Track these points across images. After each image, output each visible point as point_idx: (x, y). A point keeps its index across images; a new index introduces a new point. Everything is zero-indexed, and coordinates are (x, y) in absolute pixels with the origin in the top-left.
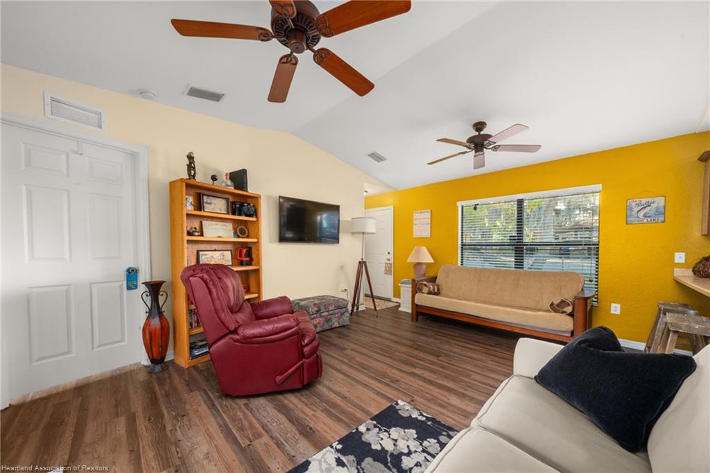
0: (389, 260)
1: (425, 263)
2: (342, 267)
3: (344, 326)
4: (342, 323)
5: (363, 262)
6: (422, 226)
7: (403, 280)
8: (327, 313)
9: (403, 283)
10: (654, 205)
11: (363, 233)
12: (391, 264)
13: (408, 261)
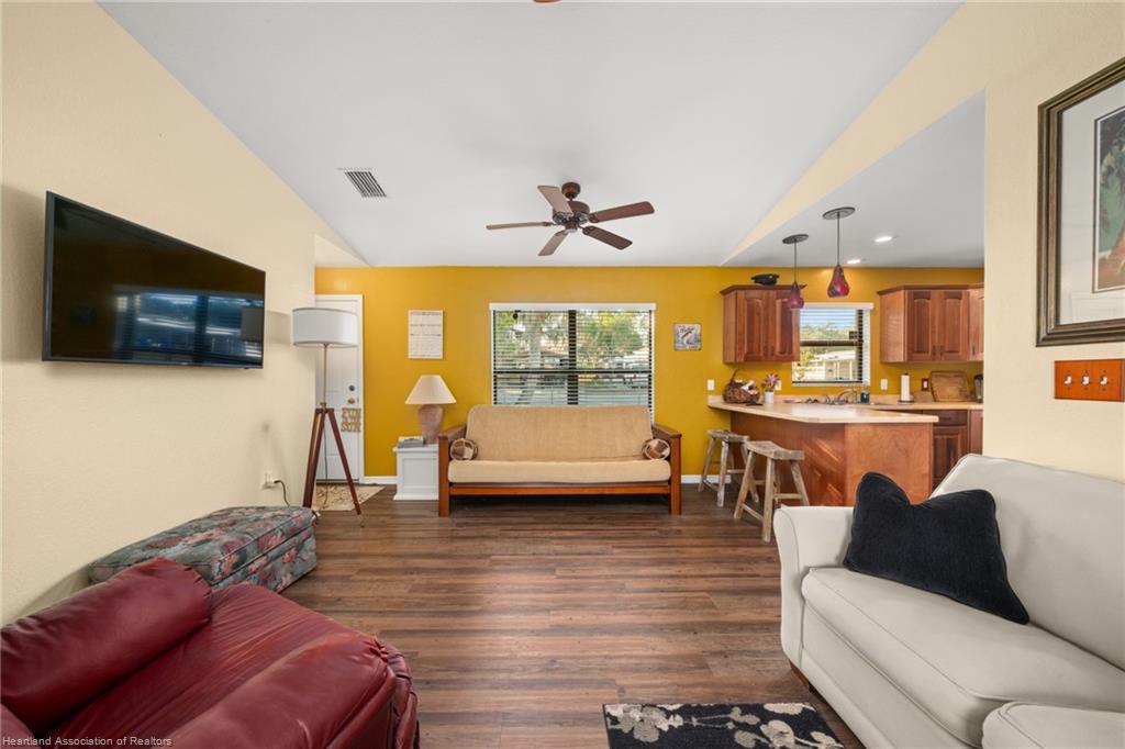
0: (351, 402)
1: (441, 405)
2: (266, 428)
3: (304, 577)
4: (300, 569)
5: (327, 411)
6: (425, 336)
7: (401, 439)
8: (263, 561)
9: (402, 445)
10: (694, 332)
11: (326, 345)
12: (358, 411)
13: (407, 402)
